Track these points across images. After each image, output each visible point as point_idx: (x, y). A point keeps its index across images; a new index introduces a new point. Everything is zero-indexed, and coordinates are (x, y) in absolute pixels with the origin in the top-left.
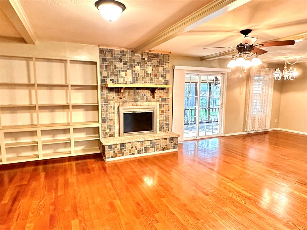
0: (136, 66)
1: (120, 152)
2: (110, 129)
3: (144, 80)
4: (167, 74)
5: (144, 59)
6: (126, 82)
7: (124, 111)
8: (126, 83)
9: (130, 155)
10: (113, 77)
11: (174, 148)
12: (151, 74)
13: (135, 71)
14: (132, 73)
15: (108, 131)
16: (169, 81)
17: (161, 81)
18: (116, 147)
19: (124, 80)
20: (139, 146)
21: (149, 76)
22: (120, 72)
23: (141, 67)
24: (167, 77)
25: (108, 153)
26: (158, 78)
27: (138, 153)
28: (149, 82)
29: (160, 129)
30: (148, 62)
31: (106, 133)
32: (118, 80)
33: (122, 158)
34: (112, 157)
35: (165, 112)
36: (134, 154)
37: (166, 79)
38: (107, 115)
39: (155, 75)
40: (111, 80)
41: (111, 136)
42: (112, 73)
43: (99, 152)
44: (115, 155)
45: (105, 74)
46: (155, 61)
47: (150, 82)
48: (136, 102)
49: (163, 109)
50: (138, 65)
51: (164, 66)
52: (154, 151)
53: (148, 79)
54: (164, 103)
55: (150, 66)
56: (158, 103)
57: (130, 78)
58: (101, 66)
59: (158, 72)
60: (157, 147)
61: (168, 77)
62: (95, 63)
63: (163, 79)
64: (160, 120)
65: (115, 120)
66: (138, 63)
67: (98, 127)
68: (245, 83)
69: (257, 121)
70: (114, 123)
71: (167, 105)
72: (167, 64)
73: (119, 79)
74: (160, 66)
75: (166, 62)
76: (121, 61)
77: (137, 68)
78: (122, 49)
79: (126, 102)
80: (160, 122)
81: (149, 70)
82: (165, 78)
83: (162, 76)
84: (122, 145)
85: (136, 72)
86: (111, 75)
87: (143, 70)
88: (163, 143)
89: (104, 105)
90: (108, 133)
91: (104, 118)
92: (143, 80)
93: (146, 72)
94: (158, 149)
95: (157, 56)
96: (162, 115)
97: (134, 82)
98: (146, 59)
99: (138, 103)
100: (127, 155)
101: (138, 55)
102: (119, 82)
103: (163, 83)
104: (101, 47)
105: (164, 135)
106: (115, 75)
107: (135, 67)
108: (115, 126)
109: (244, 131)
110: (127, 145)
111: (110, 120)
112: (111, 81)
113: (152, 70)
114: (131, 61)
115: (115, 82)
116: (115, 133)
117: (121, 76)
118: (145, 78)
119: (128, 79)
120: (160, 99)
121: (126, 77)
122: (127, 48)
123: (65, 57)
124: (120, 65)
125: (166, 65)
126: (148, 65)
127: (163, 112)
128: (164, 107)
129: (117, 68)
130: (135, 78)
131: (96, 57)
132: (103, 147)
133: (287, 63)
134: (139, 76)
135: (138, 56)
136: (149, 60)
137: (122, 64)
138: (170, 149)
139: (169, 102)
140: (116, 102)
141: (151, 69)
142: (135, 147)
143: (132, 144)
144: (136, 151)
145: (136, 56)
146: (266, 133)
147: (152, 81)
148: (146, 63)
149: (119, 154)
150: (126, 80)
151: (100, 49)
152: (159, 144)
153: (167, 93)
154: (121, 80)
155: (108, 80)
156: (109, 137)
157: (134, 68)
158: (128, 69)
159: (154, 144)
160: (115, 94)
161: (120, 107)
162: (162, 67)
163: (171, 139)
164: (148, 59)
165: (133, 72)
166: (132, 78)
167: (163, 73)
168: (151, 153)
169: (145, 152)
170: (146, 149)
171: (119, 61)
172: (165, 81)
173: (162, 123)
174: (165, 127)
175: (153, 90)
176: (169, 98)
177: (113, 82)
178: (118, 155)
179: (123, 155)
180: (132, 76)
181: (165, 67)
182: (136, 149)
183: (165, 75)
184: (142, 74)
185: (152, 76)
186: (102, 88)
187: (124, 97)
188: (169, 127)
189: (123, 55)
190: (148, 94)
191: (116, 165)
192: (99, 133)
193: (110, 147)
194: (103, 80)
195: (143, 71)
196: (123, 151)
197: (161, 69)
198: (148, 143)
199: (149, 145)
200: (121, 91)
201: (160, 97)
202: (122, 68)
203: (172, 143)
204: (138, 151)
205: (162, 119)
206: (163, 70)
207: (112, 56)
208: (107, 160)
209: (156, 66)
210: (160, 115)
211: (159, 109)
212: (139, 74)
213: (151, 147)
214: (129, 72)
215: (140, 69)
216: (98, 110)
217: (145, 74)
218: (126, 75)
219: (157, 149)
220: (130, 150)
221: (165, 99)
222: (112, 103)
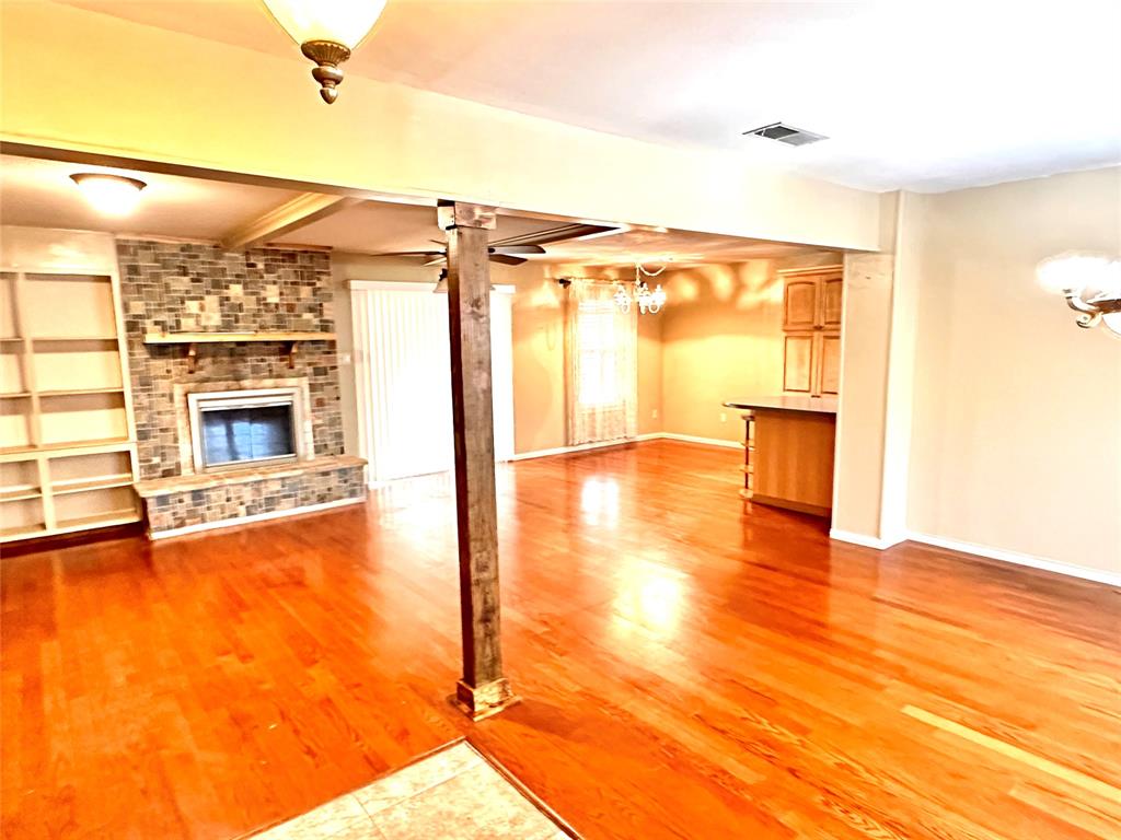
0: (232, 286)
1: (192, 514)
2: (163, 455)
3: (258, 319)
4: (325, 305)
5: (253, 265)
6: (205, 327)
7: (202, 404)
8: (205, 330)
9: (223, 518)
10: (164, 317)
11: (353, 494)
12: (277, 305)
13: (228, 299)
14: (221, 305)
15: (156, 460)
16: (332, 322)
17: (309, 321)
18: (181, 501)
19: (198, 323)
20: (248, 495)
21: (271, 311)
22: (183, 303)
23: (245, 286)
24: (325, 312)
25: (157, 518)
26: (299, 316)
27: (249, 513)
28: (273, 327)
29: (318, 450)
30: (267, 272)
31: (152, 468)
32: (178, 322)
33: (200, 527)
34: (169, 528)
35: (329, 404)
36: (236, 516)
37: (325, 318)
38: (151, 418)
39: (291, 308)
40: (156, 323)
41: (167, 474)
42: (159, 305)
43: (135, 519)
44: (178, 522)
45: (138, 307)
46: (286, 271)
47: (278, 327)
48: (238, 379)
49: (319, 395)
50: (238, 283)
51: (314, 284)
52: (296, 506)
53: (268, 318)
54: (321, 379)
55: (275, 283)
56: (305, 382)
57: (215, 319)
58: (123, 287)
59: (298, 299)
60: (301, 494)
61: (329, 312)
62: (108, 279)
63: (315, 317)
64: (314, 426)
65: (175, 430)
66: (237, 276)
67: (128, 453)
68: (560, 321)
69: (599, 417)
70: (176, 440)
71: (331, 384)
72: (324, 277)
73: (183, 321)
74: (304, 284)
75: (319, 273)
76: (185, 274)
77: (236, 291)
78: (186, 241)
79: (207, 380)
80: (314, 431)
81: (272, 295)
82: (321, 314)
83: (311, 310)
84: (197, 495)
85: (232, 301)
86: (155, 310)
87: (253, 294)
88: (319, 486)
89: (143, 390)
90: (158, 466)
91: (144, 426)
92: (255, 322)
93: (262, 301)
94: (306, 499)
95: (292, 256)
96: (319, 411)
97: (227, 326)
98: (261, 266)
99: (246, 383)
100: (215, 520)
101: (237, 255)
102: (183, 329)
103: (317, 326)
104: (122, 237)
105: (325, 462)
106: (171, 310)
107: (227, 287)
108: (177, 448)
109: (567, 445)
110: (213, 495)
111: (162, 430)
112: (159, 327)
113: (281, 294)
114: (214, 272)
115: (171, 327)
116: (178, 466)
117: (188, 312)
118: (259, 316)
119: (208, 318)
120: (309, 370)
121: (203, 314)
122: (202, 238)
123: (9, 265)
124: (182, 283)
125: (319, 279)
126: (267, 283)
127: (320, 403)
128: (322, 390)
129: (175, 291)
130: (228, 316)
131: (107, 264)
132: (144, 503)
133: (641, 273)
134: (241, 310)
135: (236, 258)
136: (269, 269)
137: (186, 279)
138: (340, 498)
139: (336, 376)
140: (178, 382)
141: (278, 292)
142: (239, 498)
143: (227, 491)
144: (242, 509)
145: (231, 258)
146: (629, 446)
147: (280, 325)
148: (262, 277)
149: (189, 518)
150: (203, 323)
151: (118, 240)
152: (307, 488)
153: (329, 353)
154: (187, 323)
155: (148, 324)
156: (163, 477)
157: (225, 291)
158: (208, 293)
159: (293, 487)
160: (172, 361)
161: (190, 396)
162: (309, 284)
163: (343, 471)
164: (266, 265)
165: (224, 300)
166: (223, 316)
167: (315, 300)
168: (285, 511)
169: (267, 511)
170: (271, 502)
171: (179, 274)
172: (321, 321)
173: (322, 432)
174: (331, 444)
175: (285, 348)
176: (335, 368)
177: (164, 330)
178: (188, 521)
179: (203, 521)
180: (222, 311)
181: (318, 284)
182: (242, 504)
183: (321, 305)
184: (250, 304)
185: (283, 311)
186: (130, 344)
187: (201, 369)
188: (342, 443)
189: (190, 257)
190: (273, 358)
191: (181, 547)
192: (130, 470)
193: (162, 500)
194: (132, 326)
195: (254, 298)
196: (201, 509)
197: (305, 292)
198: (276, 487)
199: (278, 492)
200: (188, 352)
201: (310, 364)
202: (187, 292)
203: (346, 481)
204: (247, 507)
205: (319, 422)
206: (314, 294)
207: (156, 261)
208: (154, 536)
209: (292, 283)
210: (313, 411)
211: (311, 396)
212: (240, 305)
213: (285, 497)
214: (212, 301)
215: (246, 294)
216: (123, 405)
217: (259, 304)
218: (202, 308)
219: (303, 499)
220: (223, 508)
221: (325, 368)
222: (162, 386)
